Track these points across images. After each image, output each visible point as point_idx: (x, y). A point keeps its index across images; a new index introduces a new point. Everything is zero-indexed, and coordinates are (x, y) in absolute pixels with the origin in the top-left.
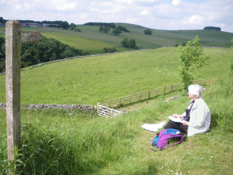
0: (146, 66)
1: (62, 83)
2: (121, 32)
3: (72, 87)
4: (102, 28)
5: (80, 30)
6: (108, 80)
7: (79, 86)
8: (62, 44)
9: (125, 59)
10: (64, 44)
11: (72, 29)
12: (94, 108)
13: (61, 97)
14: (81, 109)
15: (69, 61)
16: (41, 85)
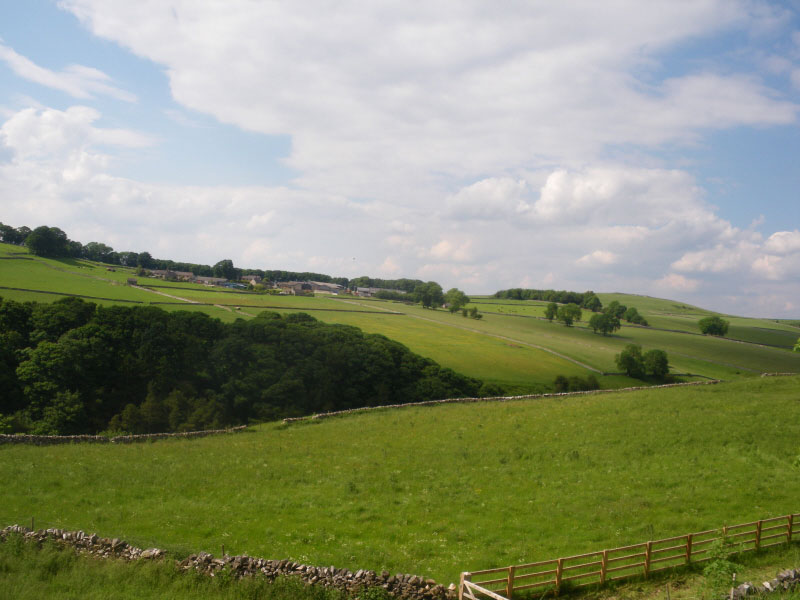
0: (691, 441)
1: (363, 485)
2: (619, 325)
3: (397, 503)
4: (556, 307)
5: (478, 313)
6: (540, 484)
7: (422, 501)
8: (413, 354)
9: (617, 412)
10: (420, 357)
11: (453, 310)
12: (447, 591)
13: (338, 536)
14: (392, 593)
15: (417, 413)
16: (286, 484)
